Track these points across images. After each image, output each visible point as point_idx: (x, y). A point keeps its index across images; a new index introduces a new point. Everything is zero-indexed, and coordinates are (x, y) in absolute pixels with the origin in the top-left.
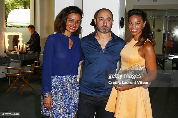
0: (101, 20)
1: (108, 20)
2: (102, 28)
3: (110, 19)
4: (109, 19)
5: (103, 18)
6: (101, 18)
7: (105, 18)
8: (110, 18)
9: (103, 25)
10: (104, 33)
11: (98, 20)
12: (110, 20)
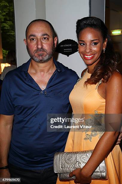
0: (33, 39)
1: (45, 38)
2: (36, 54)
3: (49, 36)
4: (45, 36)
5: (34, 36)
6: (32, 37)
7: (39, 35)
8: (47, 35)
9: (36, 49)
10: (41, 61)
11: (29, 41)
12: (48, 39)
